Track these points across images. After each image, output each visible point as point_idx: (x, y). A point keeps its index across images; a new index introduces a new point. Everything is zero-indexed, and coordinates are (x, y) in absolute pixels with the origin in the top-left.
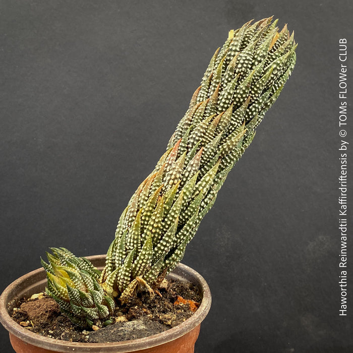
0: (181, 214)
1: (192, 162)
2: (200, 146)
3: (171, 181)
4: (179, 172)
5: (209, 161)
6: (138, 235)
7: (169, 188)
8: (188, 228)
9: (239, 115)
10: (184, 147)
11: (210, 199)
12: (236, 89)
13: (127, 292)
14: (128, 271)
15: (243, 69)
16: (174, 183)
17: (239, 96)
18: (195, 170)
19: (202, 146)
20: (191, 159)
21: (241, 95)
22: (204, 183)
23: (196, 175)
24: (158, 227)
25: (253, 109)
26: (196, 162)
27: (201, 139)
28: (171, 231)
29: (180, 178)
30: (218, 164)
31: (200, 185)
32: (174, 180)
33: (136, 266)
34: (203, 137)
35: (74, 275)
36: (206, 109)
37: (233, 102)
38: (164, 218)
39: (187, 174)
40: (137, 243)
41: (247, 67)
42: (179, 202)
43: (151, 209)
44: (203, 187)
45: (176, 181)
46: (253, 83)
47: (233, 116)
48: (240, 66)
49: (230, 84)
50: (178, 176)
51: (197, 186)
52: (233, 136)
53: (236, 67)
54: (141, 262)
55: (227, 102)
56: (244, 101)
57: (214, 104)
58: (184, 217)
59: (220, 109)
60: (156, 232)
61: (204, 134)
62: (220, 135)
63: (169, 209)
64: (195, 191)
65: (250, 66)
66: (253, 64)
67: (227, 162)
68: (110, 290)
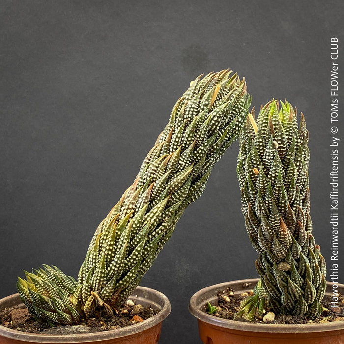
0: (131, 240)
1: (143, 195)
2: (151, 182)
3: (125, 211)
4: (133, 204)
5: (158, 196)
6: (96, 255)
7: (123, 217)
8: (137, 253)
9: (185, 156)
10: (141, 182)
11: (160, 230)
12: (184, 133)
14: (87, 286)
15: (190, 116)
16: (126, 213)
17: (186, 139)
18: (144, 203)
19: (153, 181)
20: (143, 192)
21: (187, 138)
22: (152, 214)
23: (146, 206)
24: (109, 250)
25: (200, 151)
26: (146, 195)
27: (152, 176)
28: (120, 254)
29: (132, 208)
30: (166, 199)
31: (149, 216)
32: (127, 209)
33: (93, 283)
34: (154, 174)
35: (36, 281)
36: (161, 150)
37: (181, 144)
38: (116, 242)
39: (138, 207)
40: (95, 263)
41: (192, 114)
42: (128, 229)
43: (107, 233)
44: (151, 218)
45: (129, 211)
46: (196, 128)
47: (182, 157)
48: (187, 113)
49: (179, 128)
50: (130, 207)
51: (146, 217)
52: (181, 174)
53: (184, 114)
54: (95, 278)
55: (176, 144)
56: (190, 144)
57: (167, 146)
58: (133, 243)
59: (171, 150)
60: (108, 254)
61: (156, 171)
62: (168, 172)
63: (121, 235)
64: (144, 221)
65: (195, 113)
66: (198, 112)
67: (177, 198)
68: (75, 302)
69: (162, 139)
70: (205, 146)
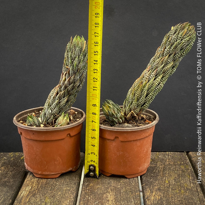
0: (148, 91)
1: (153, 73)
2: (156, 68)
3: (145, 80)
4: (148, 77)
5: (159, 74)
6: (133, 97)
7: (144, 82)
8: (150, 96)
9: (171, 58)
10: (151, 68)
11: (159, 87)
12: (170, 49)
13: (129, 116)
14: (129, 109)
15: (173, 42)
16: (146, 80)
17: (171, 51)
18: (153, 76)
19: (157, 68)
20: (152, 72)
21: (172, 51)
22: (156, 81)
23: (154, 78)
24: (139, 95)
25: (176, 56)
26: (154, 73)
27: (157, 66)
28: (143, 96)
29: (148, 79)
30: (162, 75)
31: (155, 82)
32: (146, 79)
33: (132, 107)
34: (157, 65)
35: (110, 107)
36: (160, 55)
37: (169, 53)
38: (142, 92)
39: (150, 78)
40: (132, 100)
41: (174, 41)
42: (147, 87)
43: (137, 88)
44: (156, 83)
45: (147, 80)
46: (176, 47)
47: (169, 58)
48: (172, 40)
49: (168, 47)
50: (147, 78)
51: (154, 82)
52: (168, 65)
53: (171, 41)
54: (133, 106)
55: (167, 53)
56: (173, 53)
57: (162, 54)
58: (148, 92)
59: (164, 55)
60: (138, 96)
61: (158, 64)
62: (163, 64)
63: (144, 89)
64: (153, 84)
65: (176, 41)
66: (177, 40)
67: (166, 74)
68: (123, 115)
69: (159, 50)
70: (179, 54)
